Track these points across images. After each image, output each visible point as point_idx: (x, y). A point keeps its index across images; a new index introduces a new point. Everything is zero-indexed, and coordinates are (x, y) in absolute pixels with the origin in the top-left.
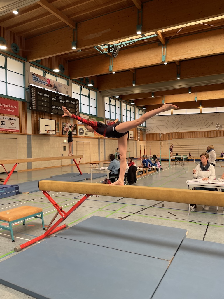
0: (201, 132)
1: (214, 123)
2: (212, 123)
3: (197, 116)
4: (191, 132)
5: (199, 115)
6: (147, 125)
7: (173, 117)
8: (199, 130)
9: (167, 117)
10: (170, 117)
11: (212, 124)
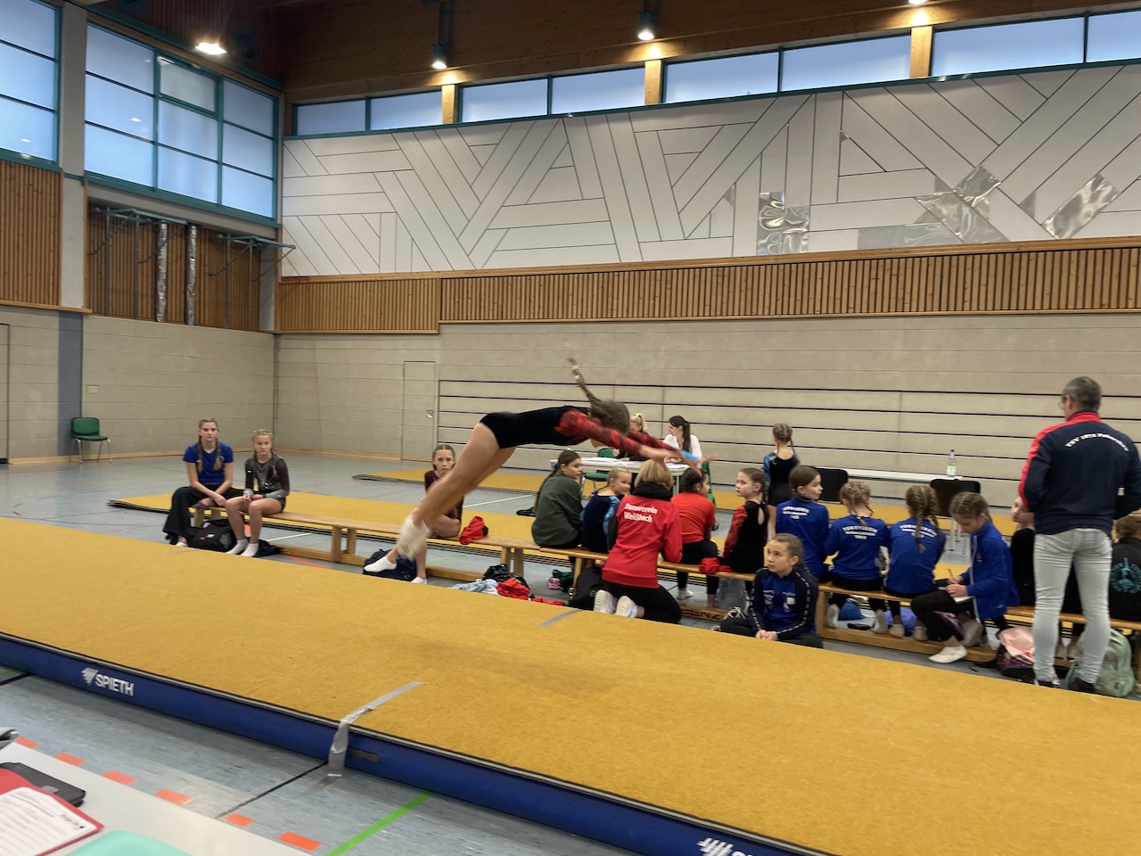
0: (641, 271)
1: (748, 197)
2: (729, 196)
3: (622, 128)
4: (565, 274)
5: (640, 124)
6: (288, 208)
7: (453, 142)
8: (631, 256)
9: (411, 146)
10: (432, 145)
11: (733, 203)
